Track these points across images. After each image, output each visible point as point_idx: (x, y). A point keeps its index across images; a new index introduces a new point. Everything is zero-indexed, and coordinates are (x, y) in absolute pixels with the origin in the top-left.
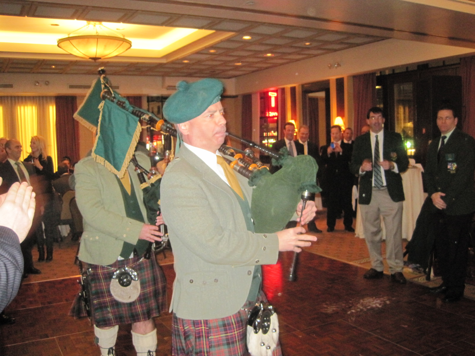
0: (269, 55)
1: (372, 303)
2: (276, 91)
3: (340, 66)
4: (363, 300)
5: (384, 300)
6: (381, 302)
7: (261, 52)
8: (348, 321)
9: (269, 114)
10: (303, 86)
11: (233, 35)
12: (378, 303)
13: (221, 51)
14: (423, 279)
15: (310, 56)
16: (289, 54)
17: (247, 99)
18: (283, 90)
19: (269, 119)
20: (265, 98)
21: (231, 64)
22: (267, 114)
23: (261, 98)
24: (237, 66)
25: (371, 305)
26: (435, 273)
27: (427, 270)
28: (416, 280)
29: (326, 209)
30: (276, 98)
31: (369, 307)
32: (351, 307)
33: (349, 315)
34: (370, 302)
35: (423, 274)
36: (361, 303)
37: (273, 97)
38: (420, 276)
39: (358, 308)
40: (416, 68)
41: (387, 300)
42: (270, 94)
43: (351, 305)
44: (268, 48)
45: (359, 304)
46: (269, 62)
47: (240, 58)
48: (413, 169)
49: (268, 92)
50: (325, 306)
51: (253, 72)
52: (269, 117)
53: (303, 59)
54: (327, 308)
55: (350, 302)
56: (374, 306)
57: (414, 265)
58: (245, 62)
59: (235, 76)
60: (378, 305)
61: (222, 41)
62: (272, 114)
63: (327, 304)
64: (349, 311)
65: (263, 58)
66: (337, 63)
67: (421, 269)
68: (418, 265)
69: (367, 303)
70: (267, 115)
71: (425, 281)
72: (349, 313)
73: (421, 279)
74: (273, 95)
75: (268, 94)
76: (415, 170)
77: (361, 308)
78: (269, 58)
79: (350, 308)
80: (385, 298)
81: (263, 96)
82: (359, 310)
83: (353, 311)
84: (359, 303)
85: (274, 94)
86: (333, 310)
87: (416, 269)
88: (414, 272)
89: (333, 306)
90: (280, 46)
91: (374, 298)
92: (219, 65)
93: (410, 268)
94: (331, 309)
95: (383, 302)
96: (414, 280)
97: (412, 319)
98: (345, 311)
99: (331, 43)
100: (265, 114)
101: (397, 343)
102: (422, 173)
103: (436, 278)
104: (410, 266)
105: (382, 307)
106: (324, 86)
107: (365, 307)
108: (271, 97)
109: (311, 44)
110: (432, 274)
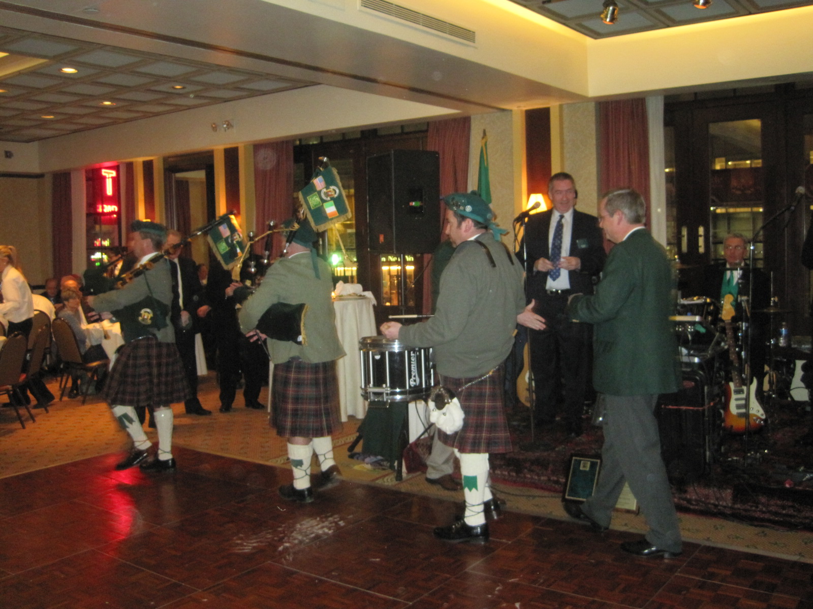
0: (107, 103)
1: (317, 527)
2: (116, 168)
3: (232, 126)
4: (301, 525)
5: (336, 520)
6: (330, 525)
7: (91, 97)
8: (282, 563)
9: (103, 208)
10: (165, 159)
11: (45, 63)
12: (326, 527)
13: (17, 92)
14: (391, 480)
15: (179, 109)
16: (144, 103)
17: (62, 181)
18: (130, 166)
19: (102, 217)
20: (95, 179)
21: (34, 117)
22: (98, 208)
23: (88, 179)
24: (46, 121)
25: (315, 531)
26: (407, 468)
27: (396, 464)
28: (379, 482)
29: (214, 374)
30: (116, 181)
31: (313, 535)
32: (283, 538)
33: (281, 553)
34: (312, 527)
35: (389, 471)
36: (297, 529)
37: (109, 178)
38: (387, 475)
39: (295, 539)
40: (359, 136)
41: (340, 521)
42: (104, 172)
43: (281, 535)
44: (106, 90)
45: (295, 532)
46: (107, 115)
47: (51, 107)
48: (360, 301)
49: (99, 170)
50: (239, 542)
51: (75, 131)
52: (103, 214)
53: (168, 112)
54: (241, 545)
55: (280, 529)
56: (320, 532)
57: (373, 459)
58: (60, 114)
59: (40, 139)
60: (326, 530)
61: (20, 73)
62: (108, 208)
63: (241, 539)
64: (280, 546)
65: (97, 107)
66: (227, 123)
67: (385, 463)
68: (379, 457)
69: (307, 528)
70: (100, 210)
71: (395, 482)
72: (281, 548)
73: (387, 480)
74: (109, 175)
75: (101, 172)
76: (364, 301)
77: (300, 537)
78: (107, 108)
79: (281, 541)
80: (336, 517)
81: (91, 175)
82: (296, 542)
83: (287, 545)
84: (295, 530)
85: (112, 173)
86: (254, 547)
87: (377, 464)
88: (374, 469)
89: (251, 540)
90: (128, 88)
91: (318, 519)
92: (12, 117)
93: (367, 464)
94: (248, 546)
95: (334, 524)
96: (377, 481)
97: (386, 547)
98: (273, 546)
99: (218, 87)
100: (96, 208)
101: (369, 589)
102: (374, 306)
103: (410, 476)
104: (367, 460)
105: (334, 532)
106: (204, 161)
107: (306, 536)
108: (105, 178)
109: (184, 88)
110: (404, 469)
